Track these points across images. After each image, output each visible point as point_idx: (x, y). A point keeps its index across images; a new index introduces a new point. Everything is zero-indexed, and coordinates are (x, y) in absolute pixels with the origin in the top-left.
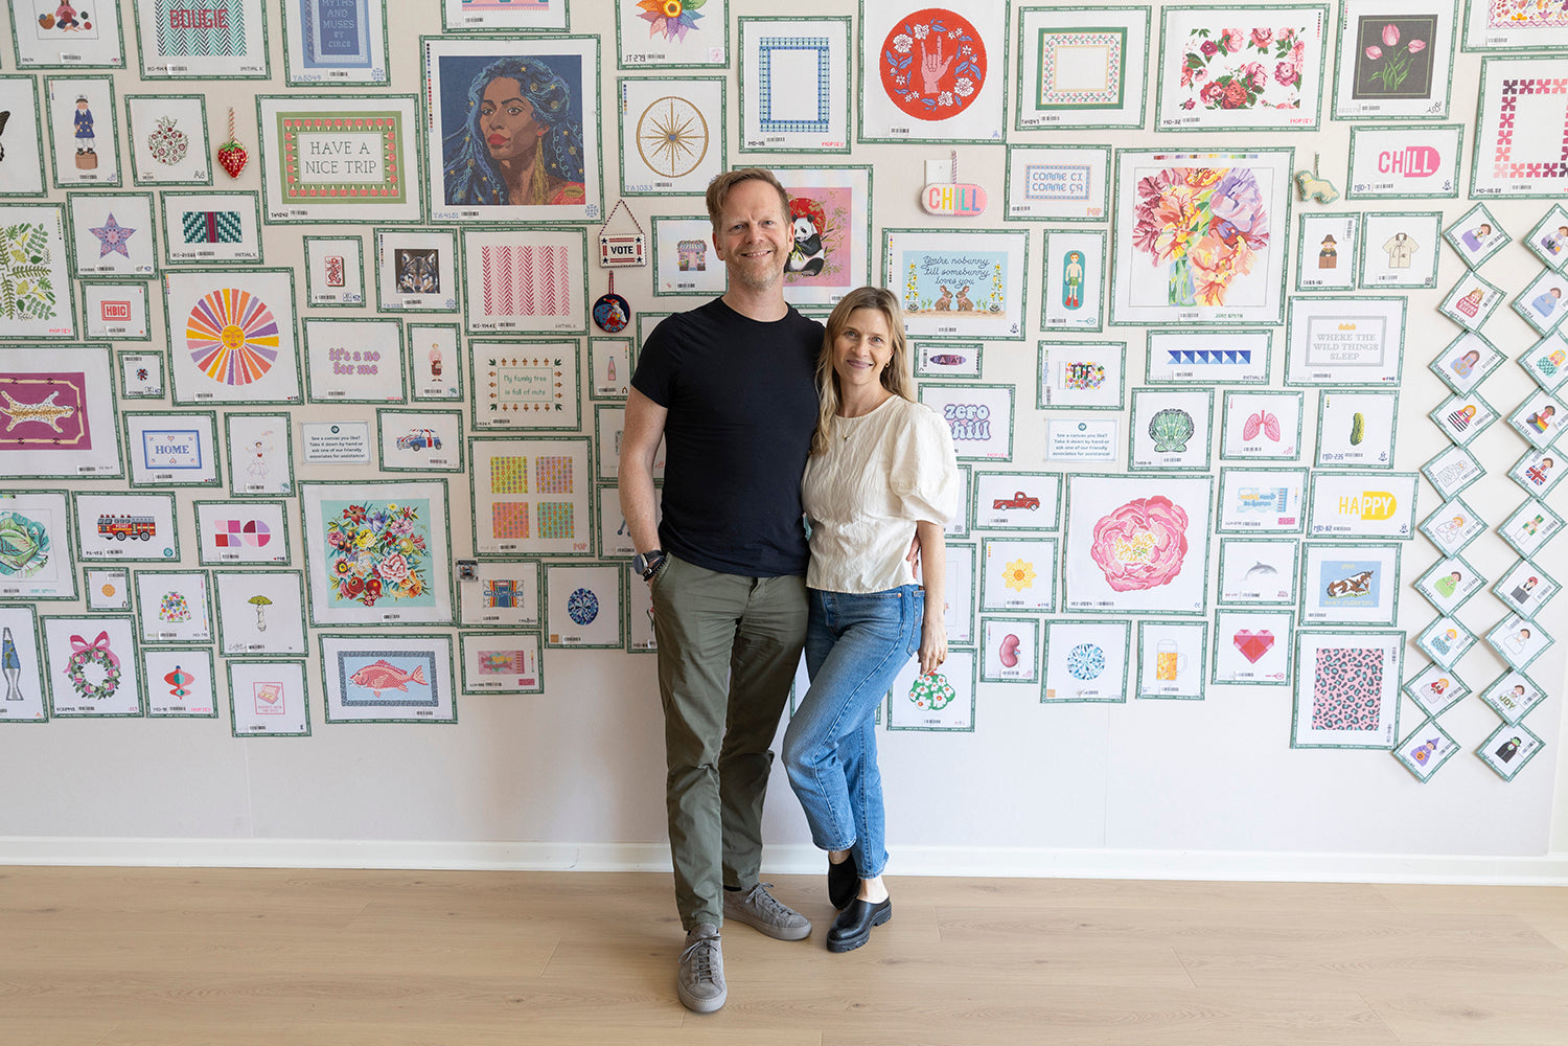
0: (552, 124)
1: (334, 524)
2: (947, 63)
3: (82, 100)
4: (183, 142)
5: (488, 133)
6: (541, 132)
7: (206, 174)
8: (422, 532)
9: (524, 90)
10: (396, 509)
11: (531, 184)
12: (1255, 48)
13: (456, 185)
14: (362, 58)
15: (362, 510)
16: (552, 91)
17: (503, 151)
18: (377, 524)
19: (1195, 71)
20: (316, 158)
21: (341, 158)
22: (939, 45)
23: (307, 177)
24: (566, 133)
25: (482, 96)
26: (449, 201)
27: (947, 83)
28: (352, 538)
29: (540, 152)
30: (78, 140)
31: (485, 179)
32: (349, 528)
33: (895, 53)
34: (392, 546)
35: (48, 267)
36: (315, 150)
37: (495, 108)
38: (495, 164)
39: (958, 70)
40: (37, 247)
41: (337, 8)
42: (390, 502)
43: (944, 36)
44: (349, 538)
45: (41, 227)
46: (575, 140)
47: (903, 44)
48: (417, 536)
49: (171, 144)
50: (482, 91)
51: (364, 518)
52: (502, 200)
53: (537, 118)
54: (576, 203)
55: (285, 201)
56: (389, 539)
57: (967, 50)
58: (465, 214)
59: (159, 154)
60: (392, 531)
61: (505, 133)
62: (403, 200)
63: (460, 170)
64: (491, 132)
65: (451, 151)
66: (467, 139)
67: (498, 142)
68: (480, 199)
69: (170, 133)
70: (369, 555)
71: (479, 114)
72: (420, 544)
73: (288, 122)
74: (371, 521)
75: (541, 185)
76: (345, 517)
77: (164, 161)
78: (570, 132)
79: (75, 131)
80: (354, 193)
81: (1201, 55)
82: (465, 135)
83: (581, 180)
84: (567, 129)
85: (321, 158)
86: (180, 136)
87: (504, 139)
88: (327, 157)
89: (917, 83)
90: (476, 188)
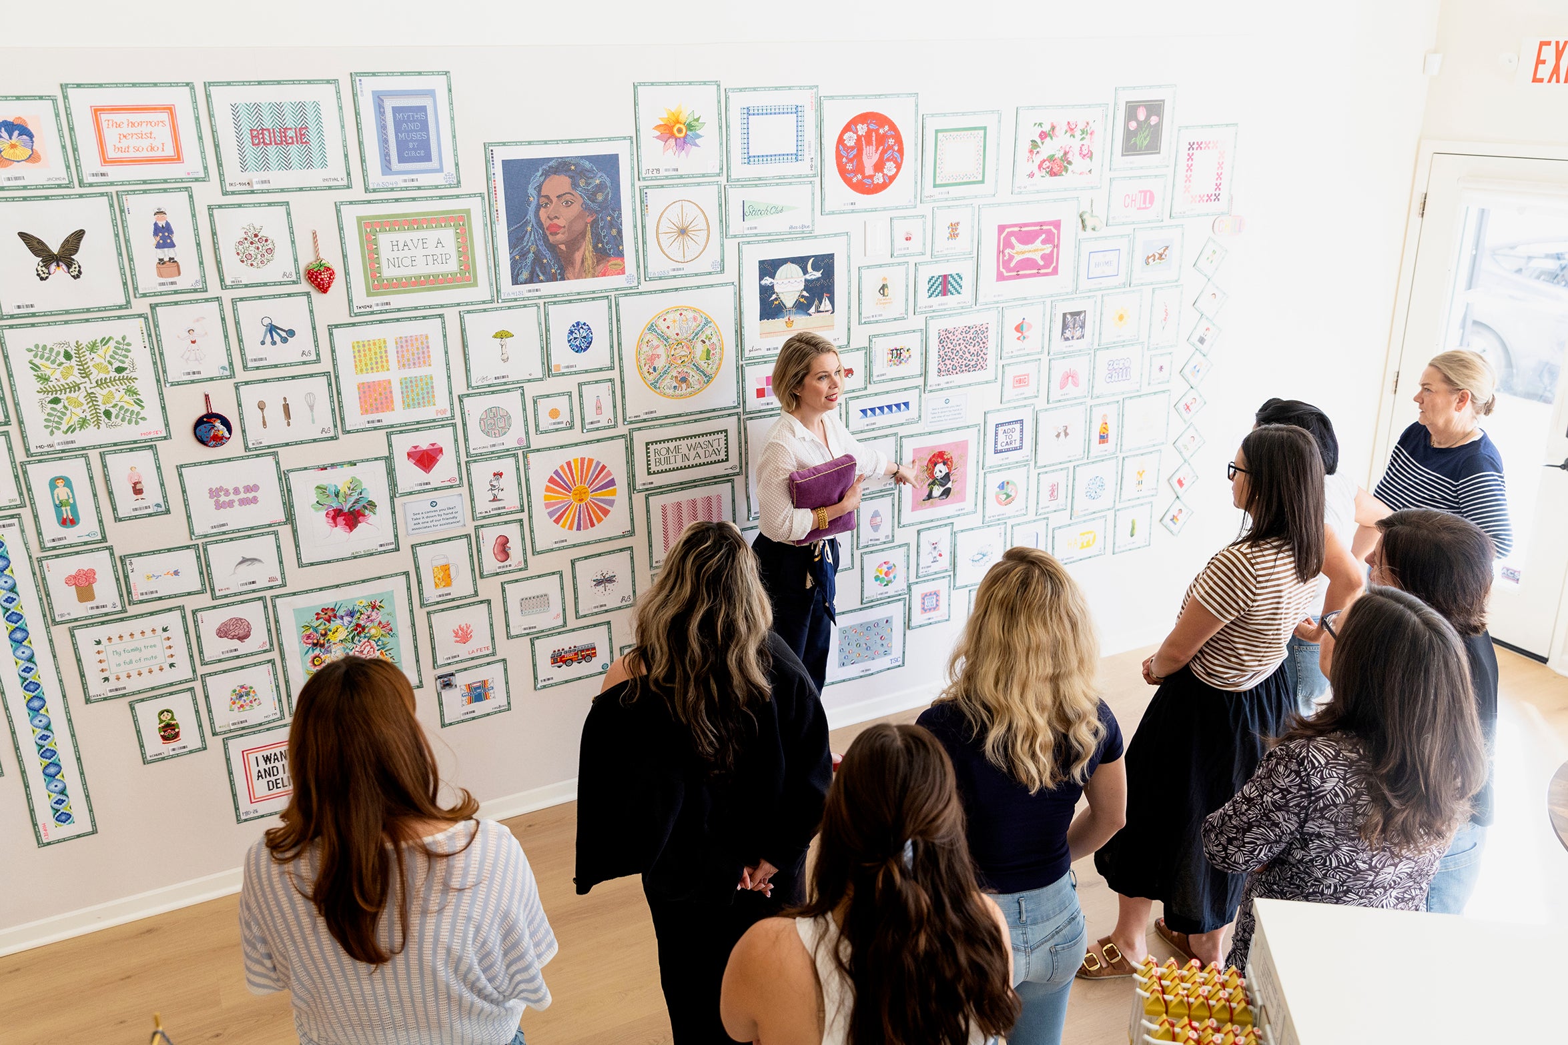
0: (597, 212)
1: (307, 627)
2: (879, 152)
3: (160, 212)
4: (270, 246)
5: (546, 223)
6: (590, 219)
7: (294, 274)
8: (389, 618)
9: (575, 185)
10: (365, 603)
11: (583, 262)
12: (1068, 134)
13: (521, 268)
14: (434, 164)
15: (333, 610)
16: (597, 185)
17: (560, 237)
18: (347, 619)
19: (1035, 151)
20: (396, 254)
21: (419, 253)
22: (874, 138)
23: (388, 272)
24: (609, 218)
25: (539, 192)
26: (515, 281)
27: (879, 167)
28: (325, 635)
29: (589, 235)
30: (158, 250)
31: (545, 261)
32: (322, 627)
33: (844, 146)
34: (362, 635)
35: (134, 375)
36: (395, 248)
37: (551, 202)
38: (553, 248)
39: (886, 156)
40: (121, 358)
41: (411, 122)
42: (358, 599)
43: (877, 131)
44: (322, 635)
45: (124, 338)
46: (616, 224)
47: (850, 139)
48: (384, 622)
49: (258, 248)
50: (539, 188)
51: (335, 616)
52: (559, 277)
53: (587, 208)
54: (619, 274)
55: (369, 294)
56: (359, 629)
57: (891, 142)
58: (530, 291)
59: (246, 259)
60: (362, 623)
61: (561, 222)
62: (475, 284)
63: (524, 255)
64: (549, 222)
65: (516, 240)
66: (529, 229)
67: (555, 229)
68: (542, 277)
69: (257, 239)
70: (341, 646)
71: (539, 207)
72: (388, 629)
73: (367, 225)
74: (342, 618)
75: (590, 262)
76: (317, 619)
77: (252, 265)
78: (613, 217)
79: (155, 242)
80: (432, 282)
81: (1038, 140)
82: (526, 226)
83: (620, 254)
84: (610, 215)
85: (401, 254)
86: (266, 241)
87: (560, 227)
88: (407, 253)
89: (860, 169)
90: (537, 269)
